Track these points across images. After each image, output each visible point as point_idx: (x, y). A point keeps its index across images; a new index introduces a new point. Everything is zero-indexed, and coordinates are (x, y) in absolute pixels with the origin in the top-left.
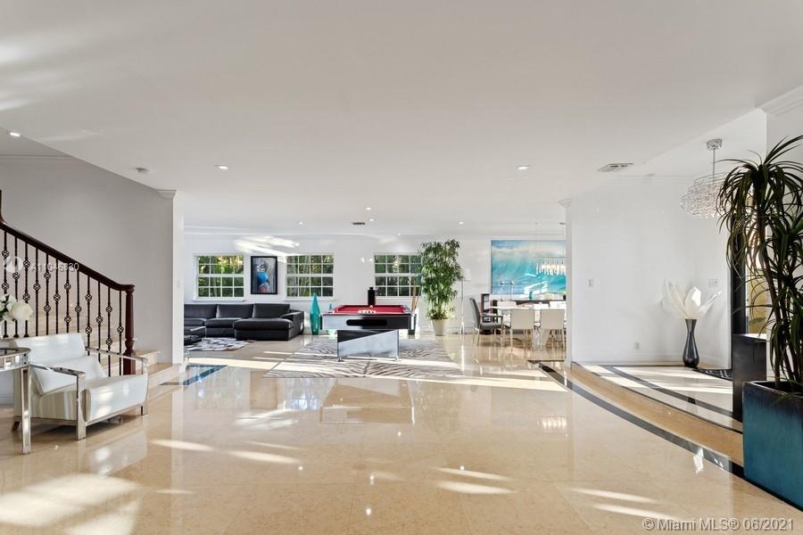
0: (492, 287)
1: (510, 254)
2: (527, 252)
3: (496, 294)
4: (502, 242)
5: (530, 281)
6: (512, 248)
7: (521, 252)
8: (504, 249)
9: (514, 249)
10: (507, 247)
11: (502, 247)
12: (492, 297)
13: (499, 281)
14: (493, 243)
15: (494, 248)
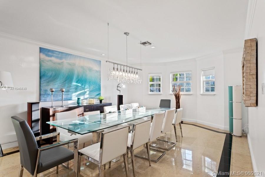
0: (40, 95)
1: (59, 64)
2: (74, 65)
3: (45, 101)
4: (53, 51)
5: (76, 89)
6: (61, 58)
7: (69, 64)
8: (53, 59)
9: (64, 60)
10: (57, 57)
11: (51, 56)
12: (42, 105)
13: (48, 88)
14: (41, 50)
15: (43, 56)
